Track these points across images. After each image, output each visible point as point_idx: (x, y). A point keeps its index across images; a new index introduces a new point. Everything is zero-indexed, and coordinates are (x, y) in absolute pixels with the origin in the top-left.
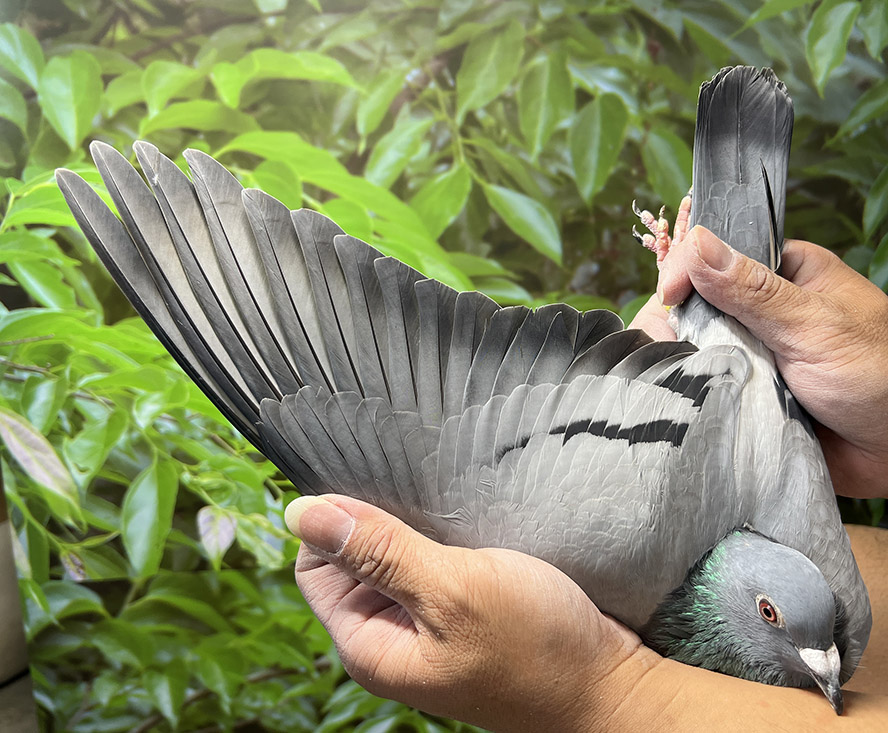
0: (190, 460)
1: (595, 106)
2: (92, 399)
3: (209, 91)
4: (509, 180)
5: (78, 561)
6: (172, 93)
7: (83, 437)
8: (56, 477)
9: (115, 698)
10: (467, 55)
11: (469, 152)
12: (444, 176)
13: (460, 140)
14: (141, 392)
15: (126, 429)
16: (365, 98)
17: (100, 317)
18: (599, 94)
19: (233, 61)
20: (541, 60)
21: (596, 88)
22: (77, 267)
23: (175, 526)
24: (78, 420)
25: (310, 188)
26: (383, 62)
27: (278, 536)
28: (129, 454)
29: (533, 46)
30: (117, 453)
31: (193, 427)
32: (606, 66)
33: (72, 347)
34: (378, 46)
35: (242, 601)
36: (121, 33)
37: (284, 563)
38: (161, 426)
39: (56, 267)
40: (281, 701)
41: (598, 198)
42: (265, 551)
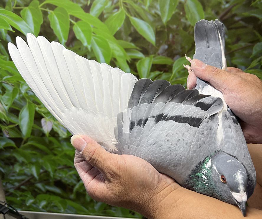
0: (38, 104)
2: (8, 84)
4: (138, 15)
5: (7, 132)
7: (6, 95)
9: (20, 170)
11: (125, 5)
12: (116, 13)
13: (122, 1)
14: (22, 82)
15: (18, 93)
17: (8, 58)
23: (34, 123)
24: (4, 90)
25: (72, 17)
28: (19, 101)
30: (16, 100)
35: (55, 146)
37: (67, 136)
38: (29, 93)
40: (67, 175)
41: (168, 22)
42: (61, 132)
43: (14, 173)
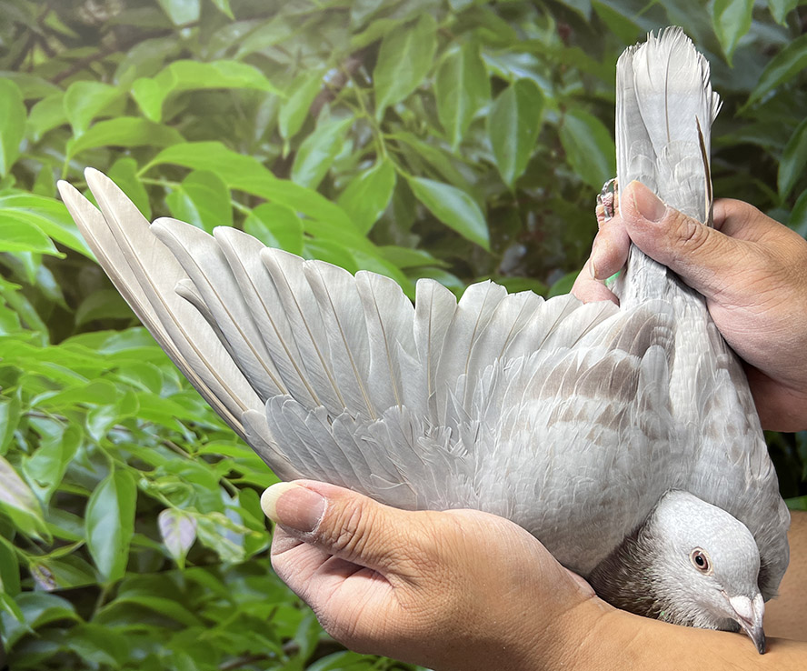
0: (147, 467)
1: (511, 92)
2: (46, 417)
3: (131, 107)
4: (432, 172)
5: (48, 573)
6: (94, 113)
7: (40, 454)
8: (19, 495)
10: (381, 52)
11: (391, 147)
12: (368, 172)
13: (381, 136)
15: (81, 442)
16: (285, 102)
17: (46, 338)
18: (514, 80)
19: (152, 76)
20: (454, 51)
21: (511, 75)
22: (18, 291)
23: (137, 530)
24: (34, 438)
25: (238, 195)
26: (301, 66)
27: (237, 531)
28: (87, 467)
29: (446, 38)
30: (75, 467)
31: (146, 435)
32: (518, 52)
33: (22, 369)
34: (294, 50)
35: (209, 595)
36: (38, 57)
37: (246, 558)
38: (116, 437)
41: (520, 182)
42: (226, 546)
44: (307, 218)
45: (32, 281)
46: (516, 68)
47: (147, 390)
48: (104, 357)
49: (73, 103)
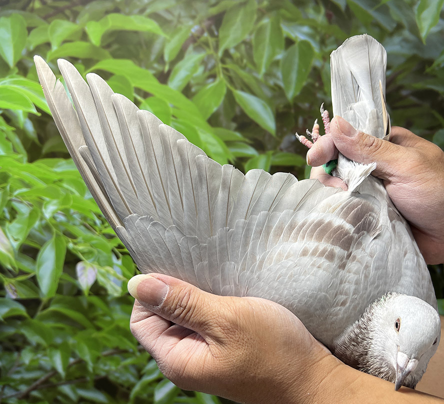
0: (73, 236)
1: (295, 48)
2: (21, 202)
3: (84, 36)
4: (247, 88)
5: (14, 288)
6: (65, 37)
7: (16, 222)
8: (2, 243)
9: (32, 361)
10: (225, 18)
11: (225, 72)
12: (211, 85)
13: (220, 65)
14: (47, 199)
15: (39, 218)
16: (169, 41)
17: (25, 159)
18: (298, 40)
19: (97, 21)
20: (266, 21)
21: (296, 37)
22: (13, 131)
23: (64, 271)
24: (14, 213)
25: (138, 91)
26: (179, 22)
27: (119, 278)
28: (40, 232)
29: (262, 14)
30: (34, 231)
31: (74, 219)
32: (302, 25)
33: (11, 174)
34: (176, 13)
35: (100, 312)
36: (37, 4)
37: (122, 293)
38: (57, 218)
39: (3, 131)
40: (119, 367)
41: (296, 99)
42: (112, 286)
43: (20, 366)
44: (174, 107)
45: (21, 126)
46: (300, 34)
47: (77, 194)
48: (56, 173)
49: (53, 31)
